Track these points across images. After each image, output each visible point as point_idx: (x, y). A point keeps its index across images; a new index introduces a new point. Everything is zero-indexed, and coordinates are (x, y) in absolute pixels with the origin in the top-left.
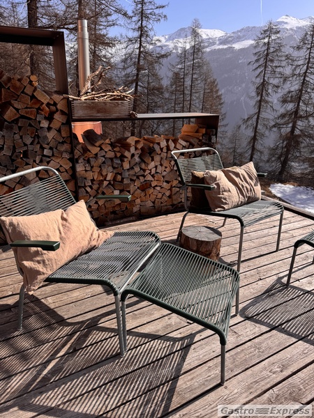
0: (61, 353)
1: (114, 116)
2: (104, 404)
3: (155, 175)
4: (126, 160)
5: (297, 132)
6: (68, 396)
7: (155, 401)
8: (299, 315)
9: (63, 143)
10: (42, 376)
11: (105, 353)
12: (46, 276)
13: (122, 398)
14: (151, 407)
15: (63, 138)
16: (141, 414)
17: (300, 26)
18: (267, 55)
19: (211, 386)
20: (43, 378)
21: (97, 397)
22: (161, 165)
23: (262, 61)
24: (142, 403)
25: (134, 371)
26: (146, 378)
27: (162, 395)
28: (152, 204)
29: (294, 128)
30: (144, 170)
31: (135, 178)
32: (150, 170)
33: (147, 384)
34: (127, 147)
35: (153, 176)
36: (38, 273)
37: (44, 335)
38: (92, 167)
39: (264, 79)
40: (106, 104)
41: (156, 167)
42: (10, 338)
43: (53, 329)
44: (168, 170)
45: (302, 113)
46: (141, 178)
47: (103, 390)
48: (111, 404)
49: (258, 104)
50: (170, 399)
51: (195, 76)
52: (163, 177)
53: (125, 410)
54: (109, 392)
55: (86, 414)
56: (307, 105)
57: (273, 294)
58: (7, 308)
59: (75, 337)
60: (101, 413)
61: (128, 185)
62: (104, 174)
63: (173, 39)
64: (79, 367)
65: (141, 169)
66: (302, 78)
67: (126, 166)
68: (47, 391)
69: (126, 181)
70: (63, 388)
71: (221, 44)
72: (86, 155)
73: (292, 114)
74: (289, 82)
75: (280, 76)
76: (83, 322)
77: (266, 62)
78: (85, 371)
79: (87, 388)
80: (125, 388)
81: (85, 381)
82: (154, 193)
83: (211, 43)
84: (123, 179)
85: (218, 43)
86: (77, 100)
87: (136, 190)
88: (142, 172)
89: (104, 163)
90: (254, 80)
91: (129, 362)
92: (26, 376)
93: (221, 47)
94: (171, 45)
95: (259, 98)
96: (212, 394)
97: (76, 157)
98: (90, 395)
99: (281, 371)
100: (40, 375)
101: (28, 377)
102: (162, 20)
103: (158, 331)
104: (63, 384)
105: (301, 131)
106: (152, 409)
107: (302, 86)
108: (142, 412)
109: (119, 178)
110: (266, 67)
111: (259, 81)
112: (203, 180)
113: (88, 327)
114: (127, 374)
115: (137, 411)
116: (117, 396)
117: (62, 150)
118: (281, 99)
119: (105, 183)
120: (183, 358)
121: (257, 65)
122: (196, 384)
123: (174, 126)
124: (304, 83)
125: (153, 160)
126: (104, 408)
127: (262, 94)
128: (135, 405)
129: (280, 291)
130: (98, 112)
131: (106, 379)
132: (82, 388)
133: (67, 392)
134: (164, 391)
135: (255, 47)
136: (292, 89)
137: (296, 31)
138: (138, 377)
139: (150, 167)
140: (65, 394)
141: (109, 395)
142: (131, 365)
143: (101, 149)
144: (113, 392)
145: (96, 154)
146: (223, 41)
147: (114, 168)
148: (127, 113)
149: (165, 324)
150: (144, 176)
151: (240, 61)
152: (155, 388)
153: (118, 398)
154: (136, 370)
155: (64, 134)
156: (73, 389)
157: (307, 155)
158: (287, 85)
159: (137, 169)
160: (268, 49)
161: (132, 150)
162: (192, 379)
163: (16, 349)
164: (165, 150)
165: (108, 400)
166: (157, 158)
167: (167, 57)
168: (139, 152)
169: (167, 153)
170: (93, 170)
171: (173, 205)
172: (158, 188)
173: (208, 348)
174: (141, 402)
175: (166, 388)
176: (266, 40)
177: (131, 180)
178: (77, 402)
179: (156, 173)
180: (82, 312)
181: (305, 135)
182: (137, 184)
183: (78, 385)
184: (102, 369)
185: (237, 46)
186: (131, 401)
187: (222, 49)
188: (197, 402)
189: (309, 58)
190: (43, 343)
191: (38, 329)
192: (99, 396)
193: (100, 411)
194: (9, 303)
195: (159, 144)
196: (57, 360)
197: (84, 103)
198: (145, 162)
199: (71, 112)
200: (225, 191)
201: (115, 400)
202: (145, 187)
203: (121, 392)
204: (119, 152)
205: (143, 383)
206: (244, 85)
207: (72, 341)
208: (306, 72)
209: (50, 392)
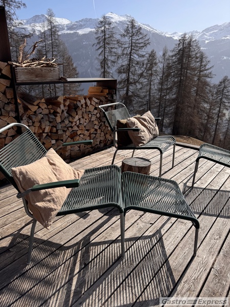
0: (77, 270)
1: (48, 79)
2: (132, 293)
3: (80, 126)
4: (58, 115)
5: (130, 94)
6: (103, 298)
7: (164, 280)
8: (209, 203)
9: (8, 104)
10: (72, 292)
11: (110, 260)
12: (57, 211)
13: (142, 285)
14: (164, 284)
15: (8, 99)
16: (161, 291)
17: (121, 20)
18: (105, 39)
19: (190, 258)
20: (74, 292)
21: (125, 291)
22: (83, 118)
23: (102, 44)
24: (157, 284)
25: (138, 265)
26: (148, 267)
27: (165, 274)
28: (78, 149)
29: (128, 90)
30: (72, 123)
31: (66, 129)
32: (76, 122)
33: (151, 270)
34: (58, 105)
35: (78, 127)
36: (51, 210)
37: (53, 262)
38: (33, 123)
39: (105, 57)
40: (42, 70)
41: (79, 119)
42: (25, 273)
43: (57, 255)
44: (87, 121)
45: (131, 81)
46: (70, 129)
47: (126, 285)
48: (137, 292)
49: (102, 74)
50: (171, 274)
51: (54, 53)
52: (85, 127)
53: (149, 292)
54: (130, 284)
55: (124, 305)
56: (134, 75)
57: (188, 194)
58: (5, 250)
59: (79, 256)
60: (134, 300)
61: (62, 135)
62: (43, 127)
63: (30, 24)
64: (97, 275)
65: (69, 121)
66: (129, 56)
67: (59, 120)
68: (85, 300)
69: (60, 132)
70: (96, 294)
71: (68, 29)
72: (27, 113)
73: (125, 81)
74: (121, 59)
75: (115, 54)
76: (78, 244)
77: (104, 44)
78: (103, 277)
79: (113, 288)
80: (139, 278)
81: (108, 284)
82: (80, 140)
83: (61, 28)
84: (57, 130)
85: (66, 28)
86: (19, 66)
87: (67, 139)
88: (70, 124)
89: (42, 118)
90: (98, 57)
91: (130, 260)
92: (60, 296)
93: (69, 32)
94: (29, 28)
95: (103, 70)
96: (193, 263)
97: (20, 115)
98: (119, 291)
99: (220, 237)
100: (71, 291)
101: (62, 296)
102: (22, 7)
103: (135, 234)
104: (94, 291)
105: (132, 92)
106: (165, 285)
107: (130, 62)
108: (160, 289)
109: (54, 130)
110: (105, 48)
111: (101, 57)
112: (126, 125)
113: (84, 245)
114: (134, 269)
115: (156, 290)
116: (137, 285)
117: (9, 109)
118: (117, 71)
119: (45, 135)
120: (163, 247)
121: (98, 46)
122: (180, 260)
123: (43, 91)
124: (130, 60)
125: (77, 114)
126: (134, 297)
127: (105, 67)
128: (153, 287)
129: (190, 191)
130: (37, 76)
131: (122, 277)
132: (110, 289)
133: (100, 296)
134: (165, 271)
135: (96, 33)
136: (124, 64)
137: (119, 24)
138: (143, 268)
139: (75, 120)
140: (100, 298)
141: (132, 287)
142: (133, 262)
143: (39, 107)
144: (133, 283)
145: (35, 112)
146: (70, 28)
147: (50, 122)
148: (58, 77)
149: (137, 229)
150: (72, 127)
151: (84, 43)
152: (158, 272)
153: (139, 286)
154: (138, 264)
155: (9, 96)
156: (103, 292)
157: (137, 109)
158: (120, 61)
159: (67, 122)
160: (105, 35)
161: (62, 106)
162: (176, 258)
163: (36, 279)
164: (84, 106)
165: (134, 290)
166: (80, 112)
167: (30, 37)
168: (67, 108)
169: (86, 108)
170: (35, 125)
171: (92, 148)
172: (82, 136)
173: (173, 236)
174: (155, 284)
175: (165, 269)
176: (103, 28)
177: (64, 131)
178: (113, 300)
179: (80, 124)
180: (73, 237)
181: (135, 96)
182: (68, 133)
183: (105, 288)
184: (115, 271)
185: (81, 32)
186: (148, 285)
187: (70, 34)
188: (188, 271)
189: (132, 43)
190: (55, 268)
191: (44, 259)
192: (126, 290)
193: (133, 299)
194: (4, 246)
195: (80, 101)
196: (77, 276)
197: (26, 69)
198: (72, 116)
199: (15, 77)
200: (142, 132)
201: (138, 288)
202: (73, 136)
203: (138, 281)
204: (51, 109)
205: (149, 271)
206: (89, 61)
207: (79, 259)
208: (131, 53)
209: (88, 301)
